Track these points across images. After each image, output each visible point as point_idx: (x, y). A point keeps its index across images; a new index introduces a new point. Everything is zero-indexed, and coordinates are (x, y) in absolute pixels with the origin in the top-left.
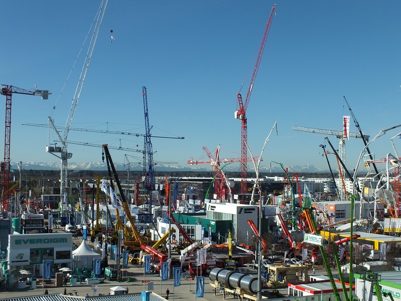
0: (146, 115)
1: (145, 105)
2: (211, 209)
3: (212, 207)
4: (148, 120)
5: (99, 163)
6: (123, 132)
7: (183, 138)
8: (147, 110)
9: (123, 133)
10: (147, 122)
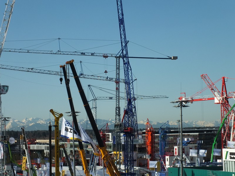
0: (121, 22)
1: (120, 8)
2: (231, 158)
3: (231, 154)
4: (124, 30)
5: (24, 121)
6: (83, 52)
7: (175, 58)
8: (123, 15)
9: (83, 54)
10: (122, 33)
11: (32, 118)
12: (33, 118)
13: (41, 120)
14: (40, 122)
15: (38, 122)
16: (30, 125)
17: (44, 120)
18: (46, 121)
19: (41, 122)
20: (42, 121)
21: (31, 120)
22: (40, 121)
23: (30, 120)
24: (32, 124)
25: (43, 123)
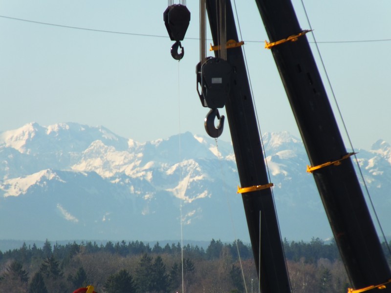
11: (28, 127)
12: (39, 132)
13: (108, 142)
14: (97, 162)
15: (80, 167)
16: (13, 192)
17: (134, 150)
18: (149, 152)
19: (106, 165)
20: (117, 158)
21: (19, 146)
22: (97, 154)
23: (13, 150)
24: (34, 178)
25: (123, 176)
